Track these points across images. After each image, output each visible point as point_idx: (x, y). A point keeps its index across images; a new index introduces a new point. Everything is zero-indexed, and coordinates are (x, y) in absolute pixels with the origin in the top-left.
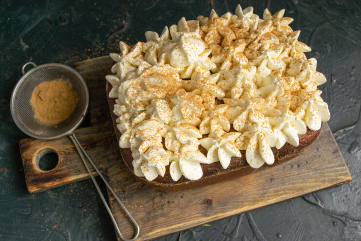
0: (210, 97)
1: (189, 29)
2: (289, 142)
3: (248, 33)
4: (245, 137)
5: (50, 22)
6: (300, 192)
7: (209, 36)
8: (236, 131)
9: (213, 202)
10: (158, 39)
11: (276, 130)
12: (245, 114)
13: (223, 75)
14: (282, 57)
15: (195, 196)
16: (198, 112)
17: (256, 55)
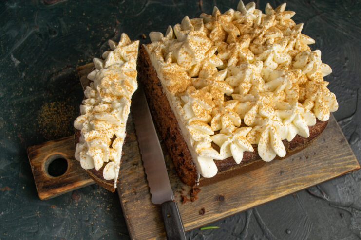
0: (219, 93)
1: (193, 27)
2: (299, 134)
3: (252, 29)
4: (256, 131)
5: (40, 35)
6: (311, 183)
7: (214, 34)
8: (247, 126)
9: (225, 198)
10: (164, 39)
11: (286, 123)
12: (255, 108)
13: (230, 71)
14: (287, 50)
15: (207, 193)
16: (209, 109)
17: (261, 50)
